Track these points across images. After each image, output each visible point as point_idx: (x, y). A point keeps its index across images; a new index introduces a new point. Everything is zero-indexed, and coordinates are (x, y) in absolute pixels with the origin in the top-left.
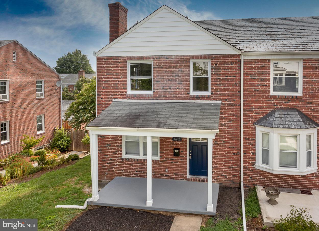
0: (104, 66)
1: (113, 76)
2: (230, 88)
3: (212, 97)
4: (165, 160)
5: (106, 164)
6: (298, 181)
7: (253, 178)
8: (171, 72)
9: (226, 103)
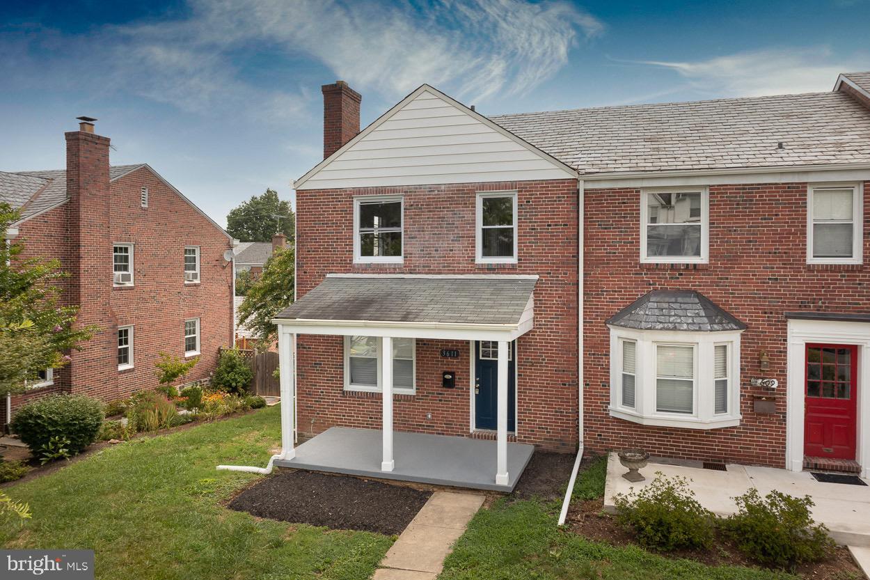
0: (309, 209)
1: (327, 227)
2: (556, 250)
3: (519, 267)
4: (426, 396)
5: (312, 401)
6: (700, 444)
7: (604, 436)
8: (437, 218)
9: (549, 280)
